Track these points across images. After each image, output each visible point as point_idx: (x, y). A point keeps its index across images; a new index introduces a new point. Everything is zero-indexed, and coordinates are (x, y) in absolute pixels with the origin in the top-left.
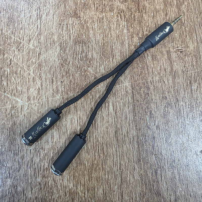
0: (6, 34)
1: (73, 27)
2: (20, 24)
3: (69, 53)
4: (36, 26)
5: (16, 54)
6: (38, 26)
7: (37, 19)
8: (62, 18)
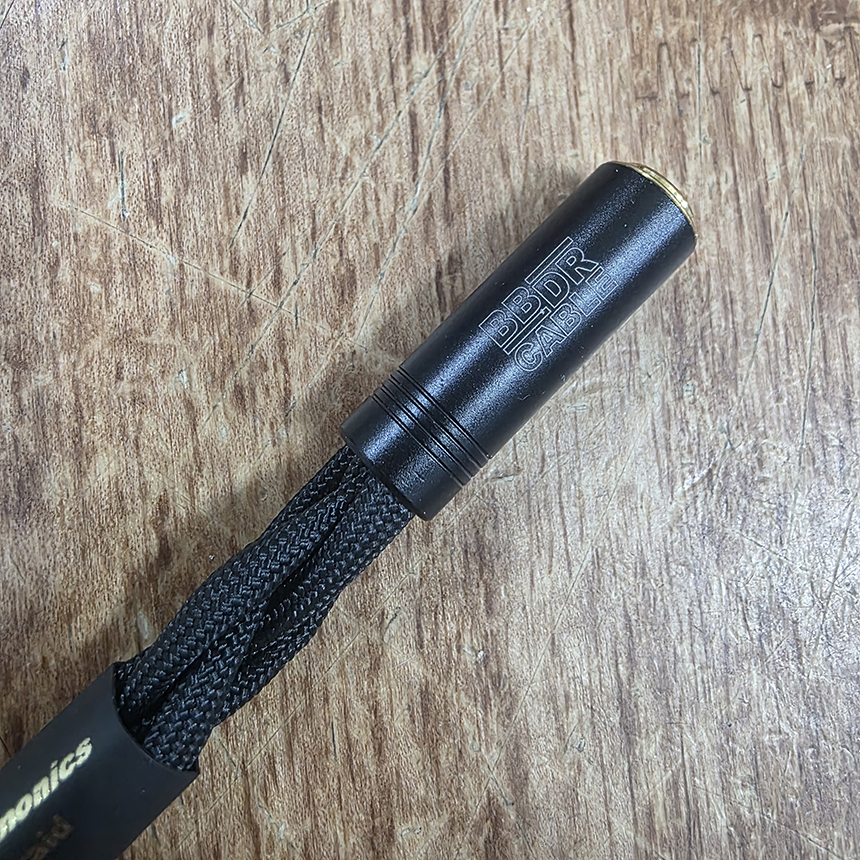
0: (80, 230)
1: (785, 117)
2: (229, 104)
3: (773, 404)
4: (398, 126)
5: (210, 443)
6: (422, 119)
7: (400, 47)
8: (658, 31)
